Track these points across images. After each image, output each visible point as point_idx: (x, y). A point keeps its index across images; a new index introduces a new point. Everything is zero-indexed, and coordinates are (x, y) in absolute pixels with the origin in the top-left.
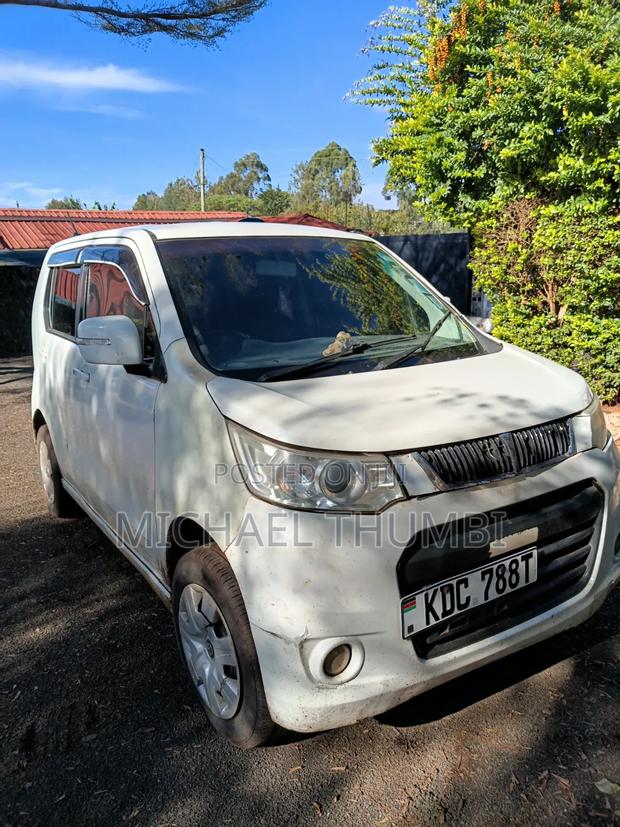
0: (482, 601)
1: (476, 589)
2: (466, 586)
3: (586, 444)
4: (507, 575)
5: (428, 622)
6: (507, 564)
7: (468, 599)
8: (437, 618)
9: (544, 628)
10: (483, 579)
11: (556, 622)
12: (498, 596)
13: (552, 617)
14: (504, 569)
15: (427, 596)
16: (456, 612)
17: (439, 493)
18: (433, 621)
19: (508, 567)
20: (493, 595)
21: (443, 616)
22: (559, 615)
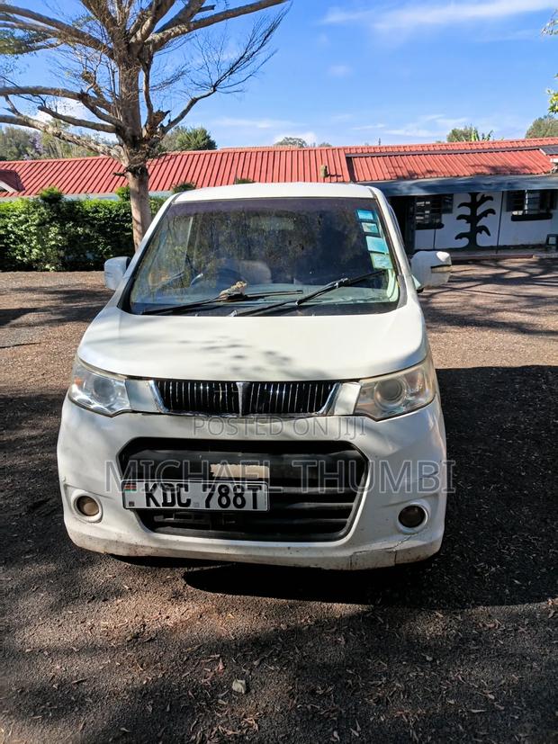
0: (203, 507)
1: (195, 495)
2: (187, 490)
3: (348, 409)
4: (231, 496)
5: (148, 504)
6: (231, 487)
7: (189, 501)
8: (157, 504)
9: (278, 554)
10: (204, 490)
11: (296, 555)
12: (221, 509)
13: (289, 548)
14: (228, 489)
15: (147, 486)
16: (177, 506)
17: (160, 414)
18: (153, 506)
19: (232, 489)
20: (214, 506)
21: (165, 503)
22: (297, 550)
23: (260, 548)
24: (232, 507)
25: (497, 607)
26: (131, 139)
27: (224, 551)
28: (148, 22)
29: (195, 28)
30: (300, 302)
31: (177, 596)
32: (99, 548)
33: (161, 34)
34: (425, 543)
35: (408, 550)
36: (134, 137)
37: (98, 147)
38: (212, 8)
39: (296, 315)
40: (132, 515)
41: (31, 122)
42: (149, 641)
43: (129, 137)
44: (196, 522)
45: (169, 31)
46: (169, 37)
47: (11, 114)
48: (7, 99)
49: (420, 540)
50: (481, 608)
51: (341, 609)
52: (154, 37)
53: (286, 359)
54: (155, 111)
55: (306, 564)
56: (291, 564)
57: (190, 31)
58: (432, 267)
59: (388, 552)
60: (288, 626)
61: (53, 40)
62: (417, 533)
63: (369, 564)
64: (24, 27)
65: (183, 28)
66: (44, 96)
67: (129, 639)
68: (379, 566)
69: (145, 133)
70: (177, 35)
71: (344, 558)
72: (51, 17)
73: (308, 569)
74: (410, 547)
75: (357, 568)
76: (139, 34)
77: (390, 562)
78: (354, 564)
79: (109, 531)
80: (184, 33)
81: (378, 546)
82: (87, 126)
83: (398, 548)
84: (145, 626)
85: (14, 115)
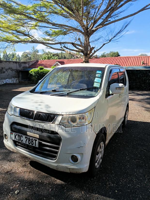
0: (25, 143)
2: (22, 137)
4: (31, 141)
5: (15, 139)
6: (31, 138)
7: (22, 140)
8: (17, 140)
9: (40, 160)
10: (25, 138)
11: (43, 161)
12: (28, 144)
13: (42, 159)
14: (30, 139)
15: (15, 134)
16: (20, 141)
17: (18, 116)
18: (16, 140)
19: (31, 139)
20: (27, 143)
21: (18, 140)
22: (44, 160)
23: (36, 157)
24: (31, 144)
25: (102, 197)
26: (85, 54)
27: (28, 156)
28: (92, 25)
29: (104, 26)
30: (68, 93)
31: (24, 166)
32: (8, 148)
33: (96, 28)
34: (77, 168)
35: (73, 169)
36: (86, 53)
37: (78, 56)
38: (110, 21)
39: (66, 97)
40: (12, 141)
41: (65, 50)
42: (9, 174)
43: (85, 53)
44: (24, 146)
45: (98, 27)
46: (98, 29)
47: (61, 48)
48: (61, 45)
49: (77, 166)
50: (97, 195)
51: (59, 181)
52: (94, 29)
53: (49, 107)
54: (91, 47)
55: (46, 165)
56: (43, 164)
57: (103, 27)
58: (116, 88)
59: (67, 168)
60: (42, 181)
61: (72, 31)
62: (76, 164)
63: (62, 170)
64: (66, 29)
65: (101, 26)
66: (65, 44)
67: (6, 172)
68: (65, 171)
69: (89, 52)
70: (100, 28)
71: (55, 166)
72: (70, 26)
73: (46, 166)
74: (73, 168)
75: (58, 170)
76: (90, 29)
77: (68, 171)
78: (58, 169)
79: (9, 144)
80: (101, 27)
81: (64, 165)
82: (74, 51)
83: (69, 167)
84: (12, 170)
85: (62, 49)
